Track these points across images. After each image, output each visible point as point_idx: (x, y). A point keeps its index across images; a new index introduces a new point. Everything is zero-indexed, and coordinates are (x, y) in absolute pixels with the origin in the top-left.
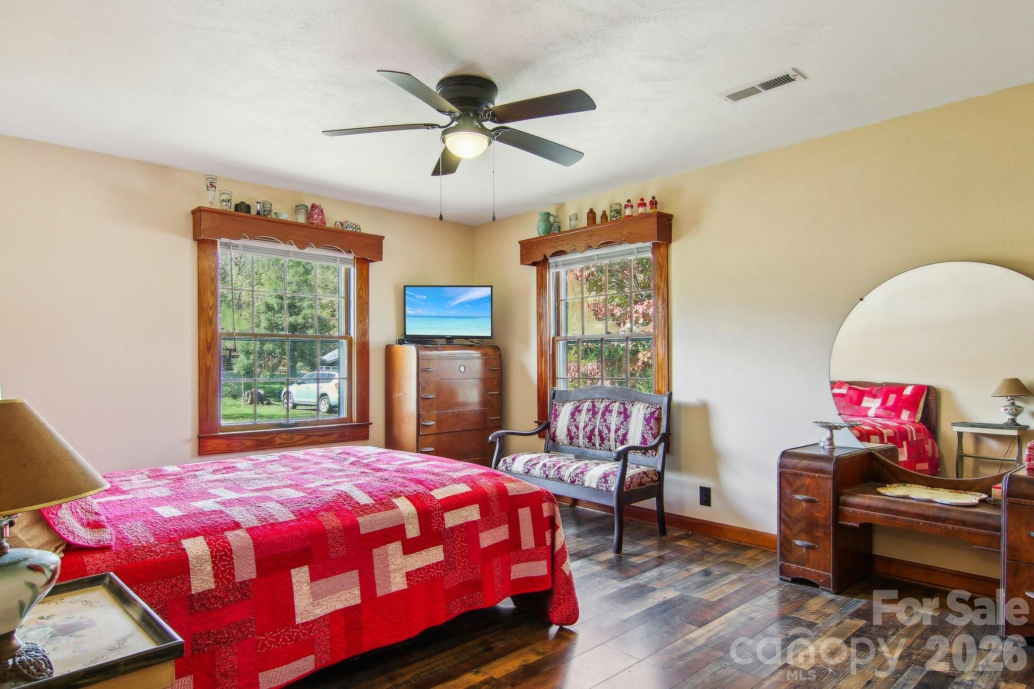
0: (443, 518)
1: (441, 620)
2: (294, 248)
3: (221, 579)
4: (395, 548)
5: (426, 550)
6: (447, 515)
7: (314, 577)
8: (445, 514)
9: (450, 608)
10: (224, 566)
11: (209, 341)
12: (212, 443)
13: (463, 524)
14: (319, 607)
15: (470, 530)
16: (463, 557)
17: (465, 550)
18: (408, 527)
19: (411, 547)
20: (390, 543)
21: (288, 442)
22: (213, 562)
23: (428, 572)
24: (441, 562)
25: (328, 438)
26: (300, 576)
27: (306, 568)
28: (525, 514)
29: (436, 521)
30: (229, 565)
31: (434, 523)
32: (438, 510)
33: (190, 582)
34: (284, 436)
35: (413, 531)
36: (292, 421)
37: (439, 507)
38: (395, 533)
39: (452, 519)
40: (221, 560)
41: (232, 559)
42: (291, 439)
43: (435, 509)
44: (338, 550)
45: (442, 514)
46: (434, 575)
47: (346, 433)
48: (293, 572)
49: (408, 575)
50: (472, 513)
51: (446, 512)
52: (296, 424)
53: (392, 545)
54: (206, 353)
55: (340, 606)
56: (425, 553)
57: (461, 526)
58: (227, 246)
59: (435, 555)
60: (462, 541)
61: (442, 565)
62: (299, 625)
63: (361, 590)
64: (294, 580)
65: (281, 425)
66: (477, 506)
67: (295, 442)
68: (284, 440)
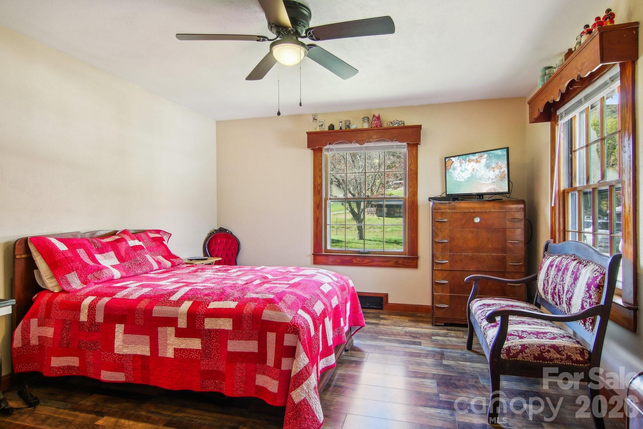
0: (204, 321)
1: (196, 388)
2: (357, 145)
3: (89, 318)
4: (171, 330)
5: (190, 338)
6: (207, 320)
7: (126, 332)
8: (206, 319)
9: (204, 384)
10: (92, 312)
11: (318, 203)
12: (319, 258)
13: (218, 329)
14: (127, 349)
15: (223, 335)
16: (218, 353)
17: (219, 348)
18: (180, 320)
19: (180, 333)
20: (169, 327)
21: (361, 263)
22: (89, 309)
23: (190, 353)
24: (199, 350)
25: (387, 263)
26: (120, 329)
27: (123, 326)
28: (271, 337)
29: (199, 322)
30: (94, 312)
31: (197, 322)
32: (201, 315)
33: (80, 315)
34: (358, 259)
35: (182, 323)
36: (366, 250)
37: (203, 313)
38: (171, 321)
39: (210, 324)
40: (92, 309)
41: (95, 310)
42: (363, 261)
43: (199, 314)
44: (140, 321)
45: (204, 318)
46: (194, 357)
47: (400, 261)
48: (117, 325)
49: (176, 350)
50: (226, 324)
51: (206, 318)
52: (368, 253)
53: (170, 328)
54: (317, 209)
55: (139, 353)
56: (189, 340)
57: (216, 330)
58: (328, 150)
59: (195, 344)
60: (216, 341)
61: (199, 352)
62: (116, 354)
63: (151, 348)
64: (116, 330)
65: (359, 252)
66: (231, 320)
67: (365, 263)
68: (359, 261)
